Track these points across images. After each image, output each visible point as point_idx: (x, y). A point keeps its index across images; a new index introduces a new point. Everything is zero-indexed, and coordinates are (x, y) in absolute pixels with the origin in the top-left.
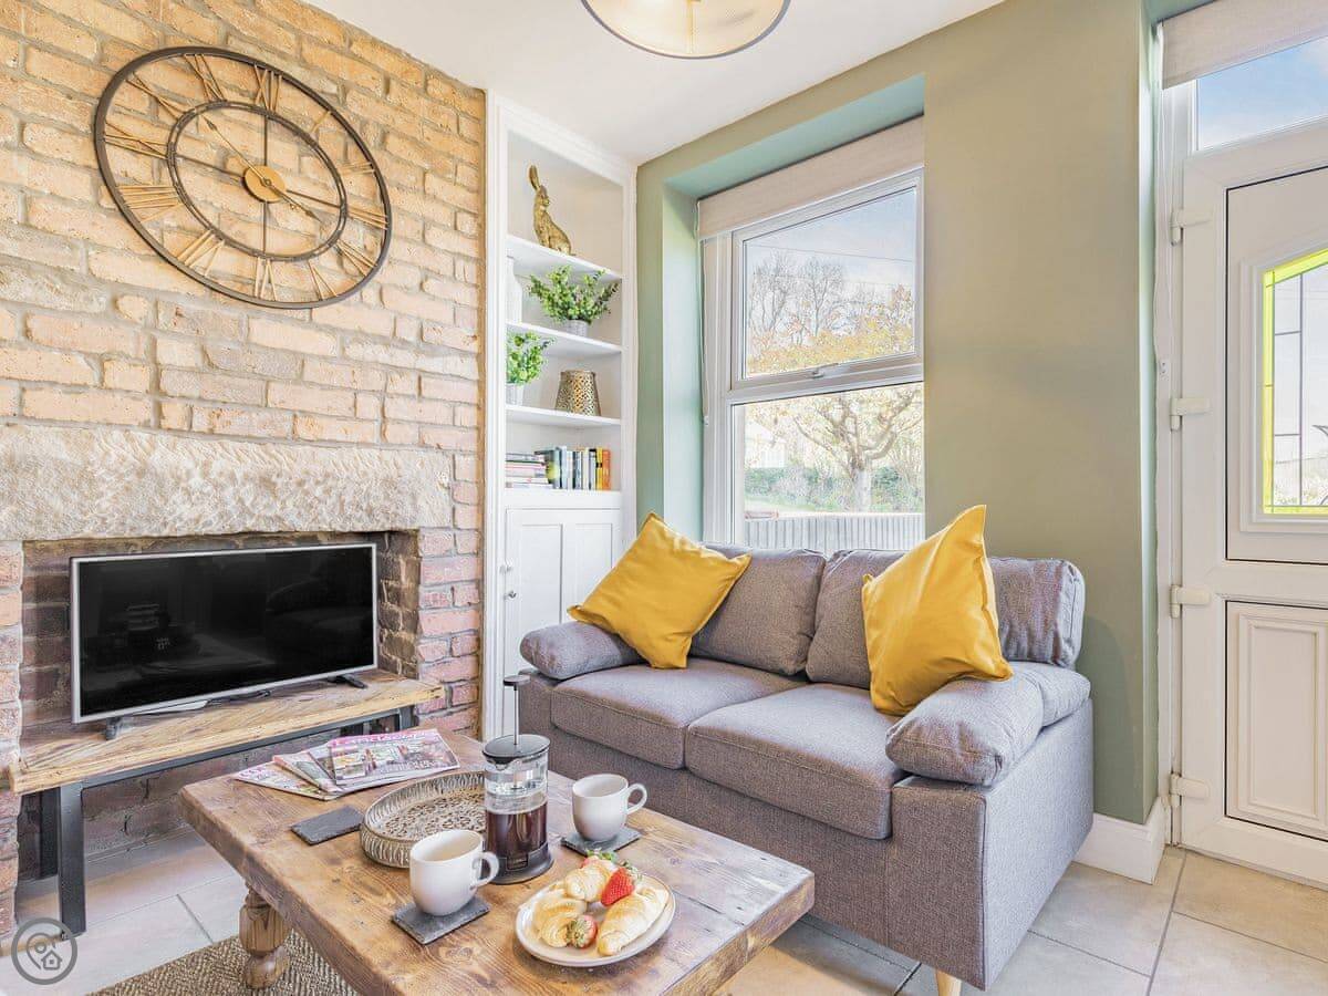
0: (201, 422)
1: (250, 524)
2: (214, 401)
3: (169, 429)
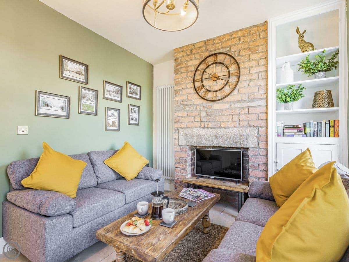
0: (206, 126)
1: (214, 145)
2: (208, 121)
3: (202, 127)
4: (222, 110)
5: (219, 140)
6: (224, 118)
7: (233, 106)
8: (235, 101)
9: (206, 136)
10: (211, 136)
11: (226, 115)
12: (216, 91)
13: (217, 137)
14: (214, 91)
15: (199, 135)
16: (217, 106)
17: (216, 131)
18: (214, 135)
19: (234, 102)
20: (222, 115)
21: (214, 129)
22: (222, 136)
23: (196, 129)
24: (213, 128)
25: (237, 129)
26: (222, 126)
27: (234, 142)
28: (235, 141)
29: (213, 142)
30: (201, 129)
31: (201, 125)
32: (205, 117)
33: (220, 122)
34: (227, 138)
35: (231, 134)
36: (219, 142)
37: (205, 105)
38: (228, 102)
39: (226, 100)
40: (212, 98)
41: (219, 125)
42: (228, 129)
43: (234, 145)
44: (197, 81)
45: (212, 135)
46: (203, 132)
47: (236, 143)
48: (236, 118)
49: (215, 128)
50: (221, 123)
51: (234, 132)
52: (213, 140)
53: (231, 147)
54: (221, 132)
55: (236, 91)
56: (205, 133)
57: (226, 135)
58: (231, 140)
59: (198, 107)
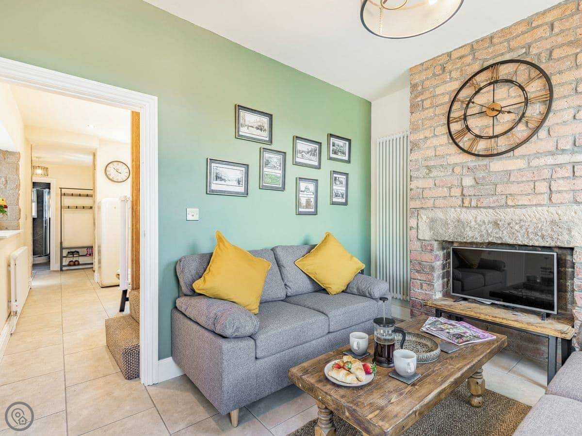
0: (474, 204)
1: (490, 239)
2: (478, 195)
3: (466, 207)
4: (509, 173)
5: (502, 231)
6: (514, 189)
7: (534, 163)
8: (541, 153)
9: (473, 223)
10: (484, 222)
11: (518, 183)
12: (497, 136)
13: (499, 224)
14: (490, 138)
15: (458, 221)
16: (497, 165)
17: (496, 214)
18: (491, 220)
19: (538, 155)
20: (509, 181)
21: (491, 211)
22: (509, 224)
23: (453, 210)
24: (489, 207)
25: (545, 208)
26: (510, 203)
27: (536, 234)
28: (540, 234)
29: (488, 235)
30: (464, 210)
31: (463, 203)
32: (471, 186)
33: (504, 197)
34: (521, 227)
35: (529, 219)
36: (502, 234)
37: (471, 165)
38: (523, 157)
39: (518, 152)
40: (486, 149)
41: (503, 202)
42: (524, 210)
43: (537, 240)
44: (454, 121)
45: (486, 222)
46: (468, 216)
47: (543, 237)
48: (542, 187)
49: (493, 208)
50: (507, 197)
51: (538, 216)
52: (489, 232)
53: (531, 245)
54: (506, 215)
55: (542, 133)
56: (471, 218)
57: (518, 222)
58: (530, 230)
59: (458, 170)
